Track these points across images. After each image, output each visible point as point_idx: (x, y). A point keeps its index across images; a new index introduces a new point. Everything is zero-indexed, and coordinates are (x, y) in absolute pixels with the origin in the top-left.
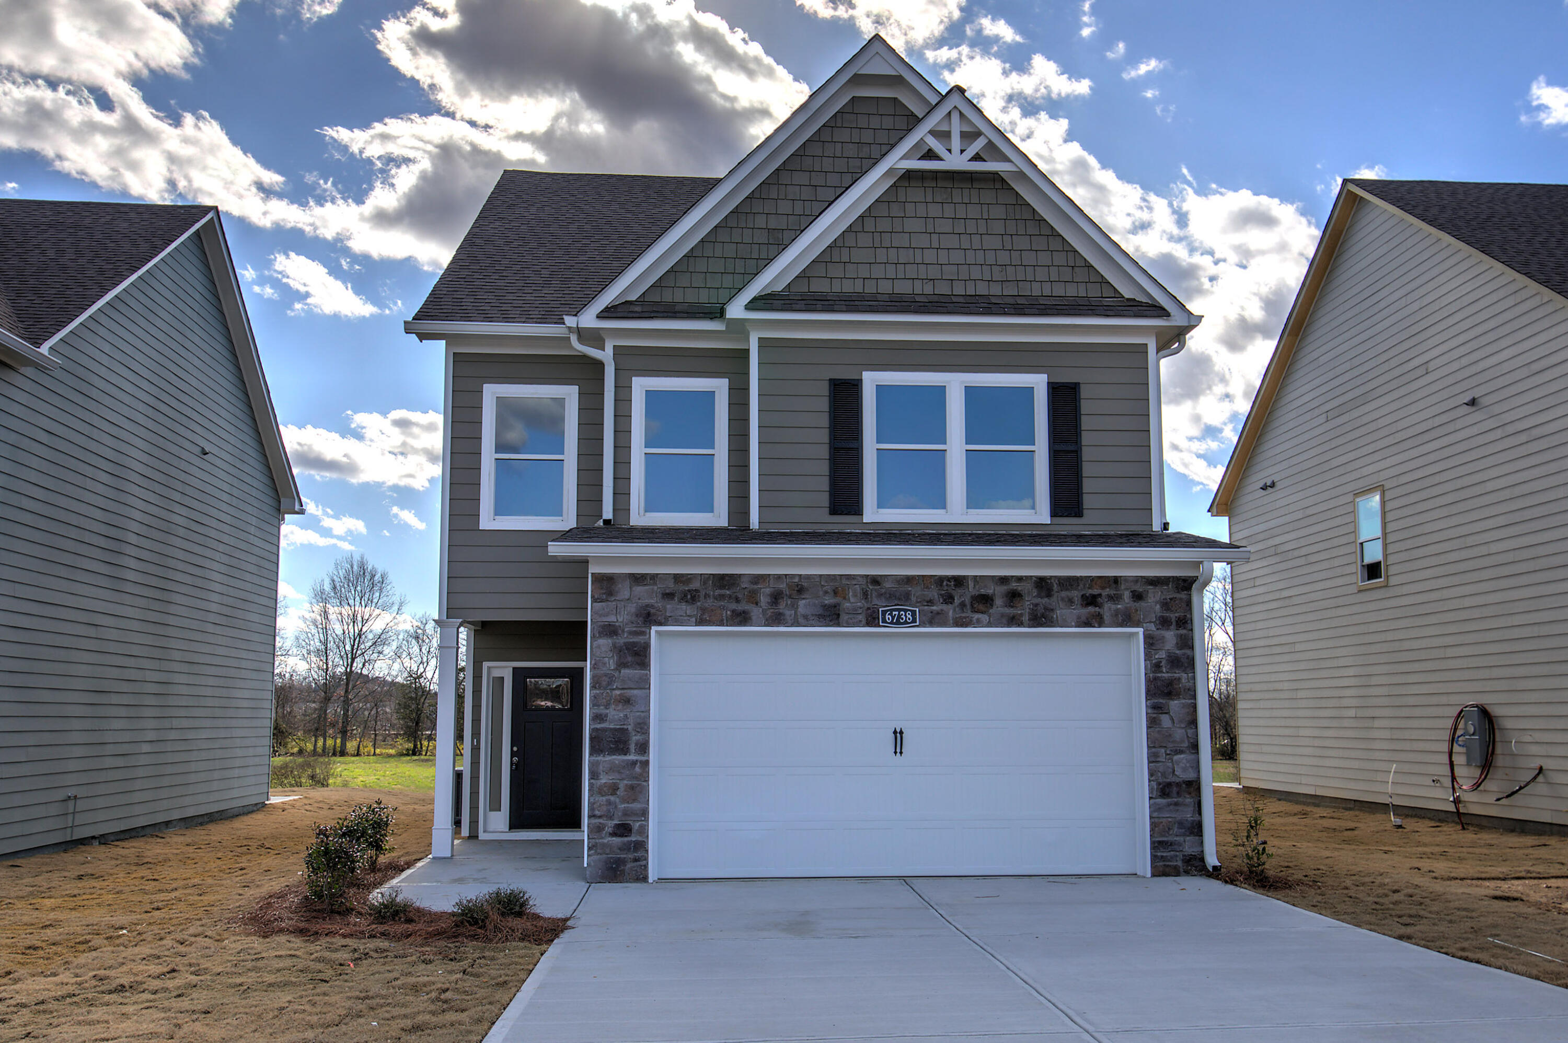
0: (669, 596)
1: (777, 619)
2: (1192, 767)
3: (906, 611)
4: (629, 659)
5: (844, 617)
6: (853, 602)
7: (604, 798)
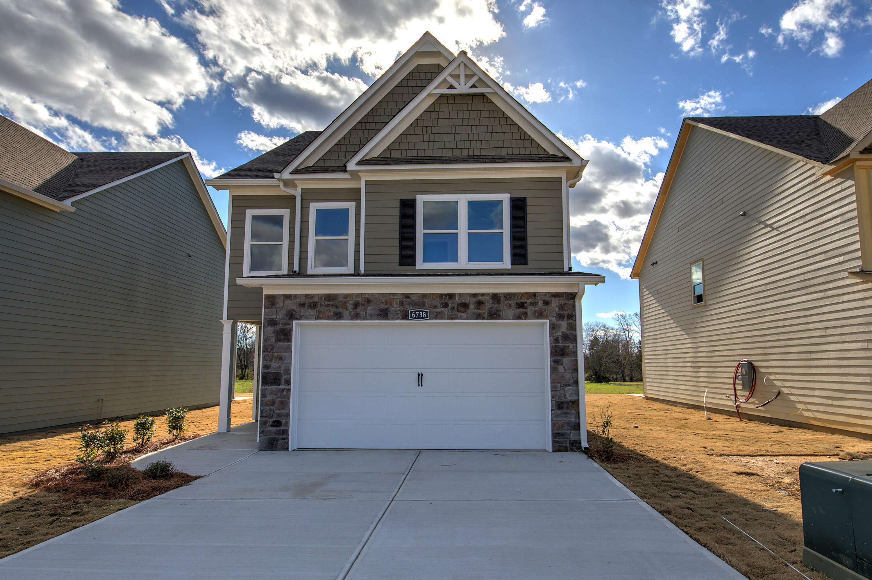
0: (302, 305)
1: (356, 317)
2: (575, 394)
3: (423, 312)
4: (282, 337)
5: (391, 315)
6: (396, 307)
7: (268, 408)
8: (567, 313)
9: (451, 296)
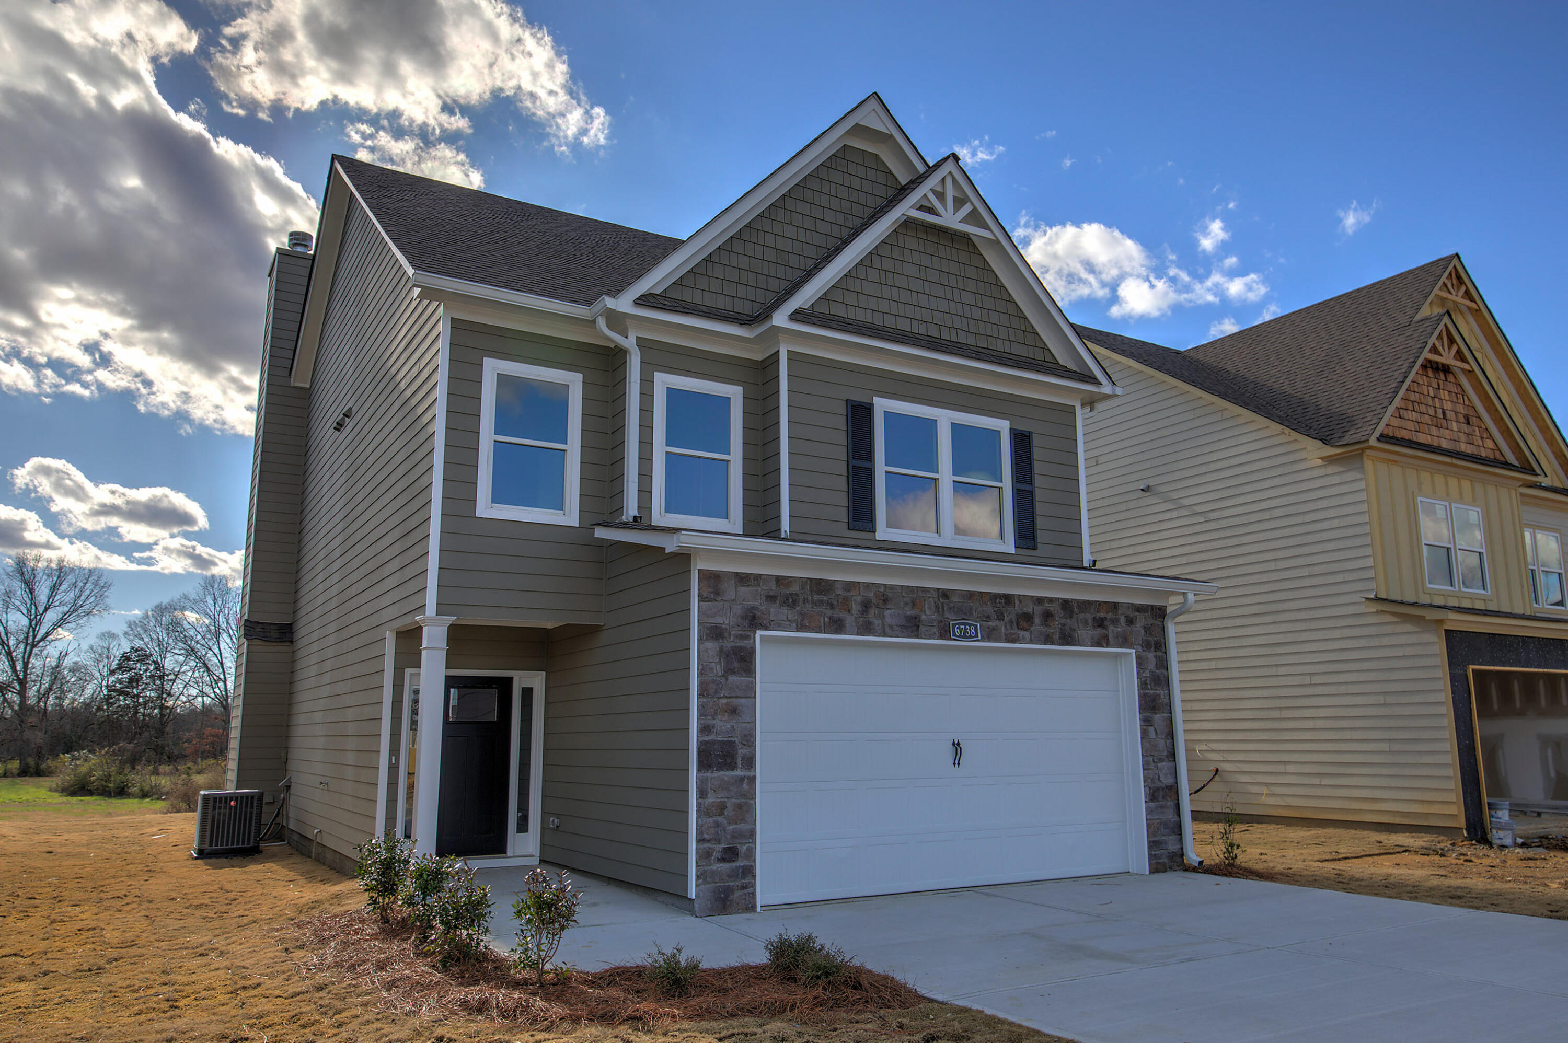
0: (771, 598)
1: (867, 628)
2: (1170, 774)
3: (970, 625)
4: (736, 665)
5: (922, 629)
6: (928, 615)
7: (711, 820)
8: (1155, 639)
9: (1008, 599)
